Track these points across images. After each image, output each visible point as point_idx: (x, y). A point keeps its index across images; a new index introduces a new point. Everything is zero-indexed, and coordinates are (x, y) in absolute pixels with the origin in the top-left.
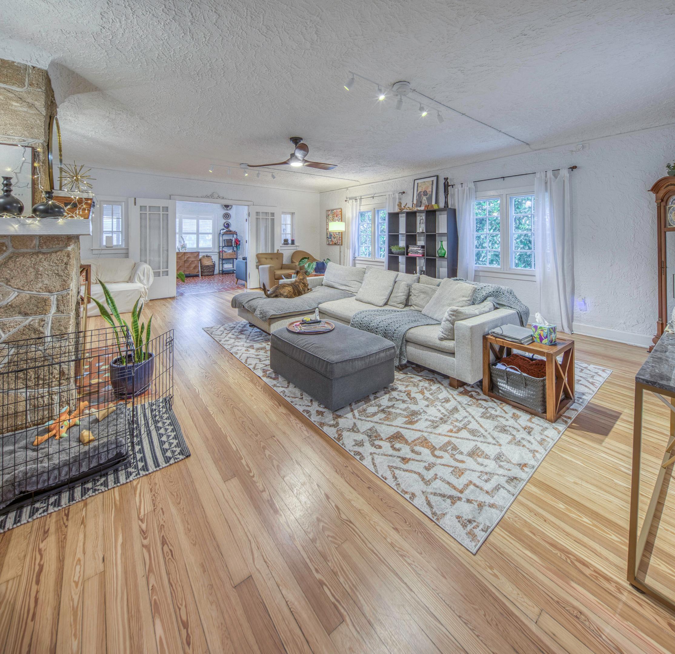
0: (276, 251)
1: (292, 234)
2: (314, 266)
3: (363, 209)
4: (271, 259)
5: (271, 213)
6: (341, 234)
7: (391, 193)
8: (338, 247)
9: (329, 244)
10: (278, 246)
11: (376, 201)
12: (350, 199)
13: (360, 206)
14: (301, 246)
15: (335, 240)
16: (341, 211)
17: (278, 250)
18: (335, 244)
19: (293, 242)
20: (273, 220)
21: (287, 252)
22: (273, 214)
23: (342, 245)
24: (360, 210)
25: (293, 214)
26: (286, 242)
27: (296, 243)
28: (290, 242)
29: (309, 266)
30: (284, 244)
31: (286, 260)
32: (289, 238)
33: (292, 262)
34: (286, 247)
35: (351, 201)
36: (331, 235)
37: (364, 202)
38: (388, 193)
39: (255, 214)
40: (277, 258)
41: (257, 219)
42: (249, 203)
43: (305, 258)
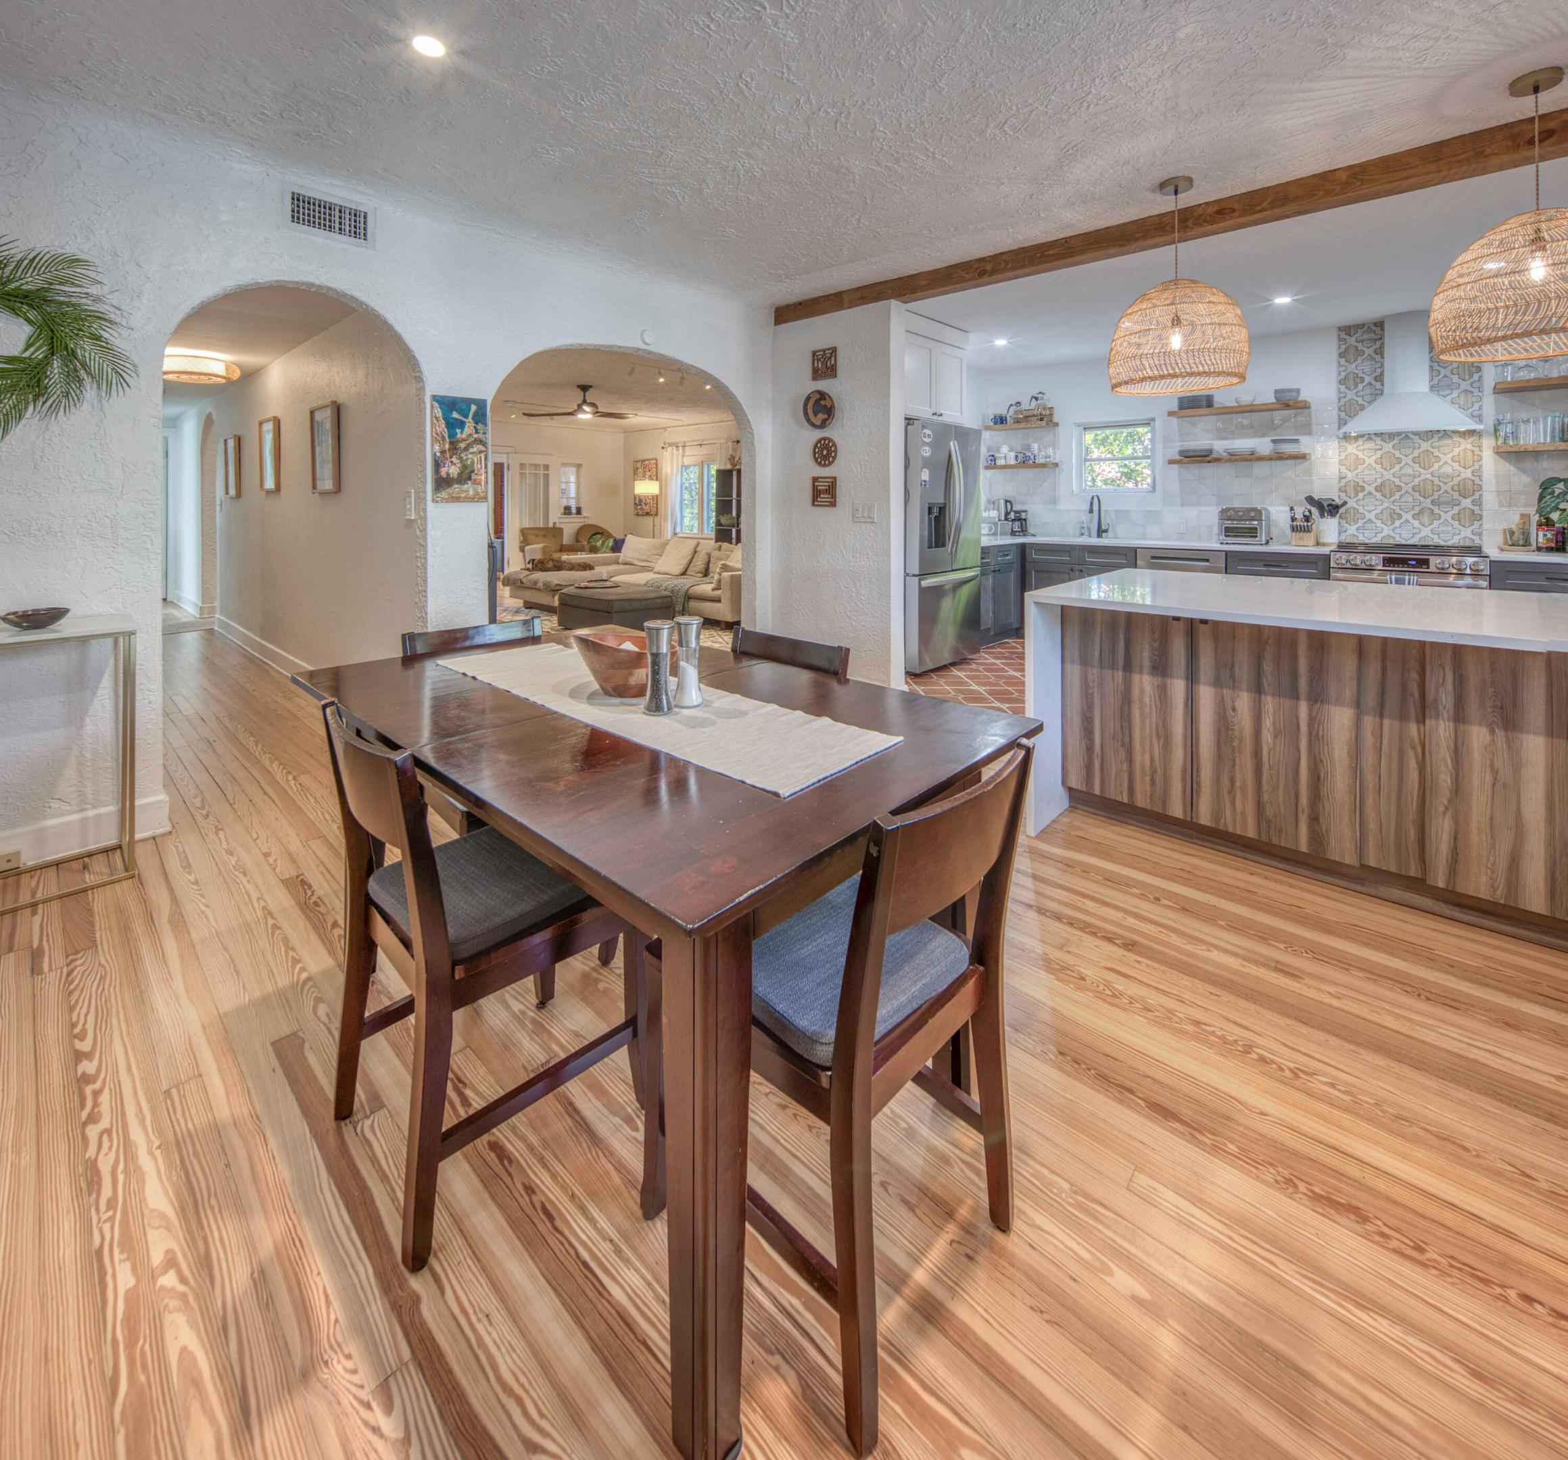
0: (551, 525)
1: (578, 498)
2: (611, 544)
3: (687, 461)
4: (544, 536)
5: (544, 465)
6: (656, 498)
7: (723, 441)
8: (651, 518)
9: (638, 515)
10: (555, 517)
11: (704, 450)
12: (670, 445)
13: (683, 456)
14: (591, 516)
15: (647, 508)
16: (656, 464)
17: (555, 523)
18: (648, 514)
19: (579, 511)
20: (546, 476)
21: (569, 528)
22: (546, 467)
23: (656, 515)
24: (683, 462)
25: (579, 466)
26: (567, 510)
27: (585, 513)
28: (574, 510)
29: (603, 544)
30: (565, 514)
31: (567, 539)
32: (573, 504)
33: (577, 541)
34: (567, 519)
35: (670, 449)
36: (640, 501)
37: (688, 451)
38: (719, 441)
39: (518, 466)
40: (554, 536)
41: (521, 473)
42: (509, 450)
43: (598, 533)
